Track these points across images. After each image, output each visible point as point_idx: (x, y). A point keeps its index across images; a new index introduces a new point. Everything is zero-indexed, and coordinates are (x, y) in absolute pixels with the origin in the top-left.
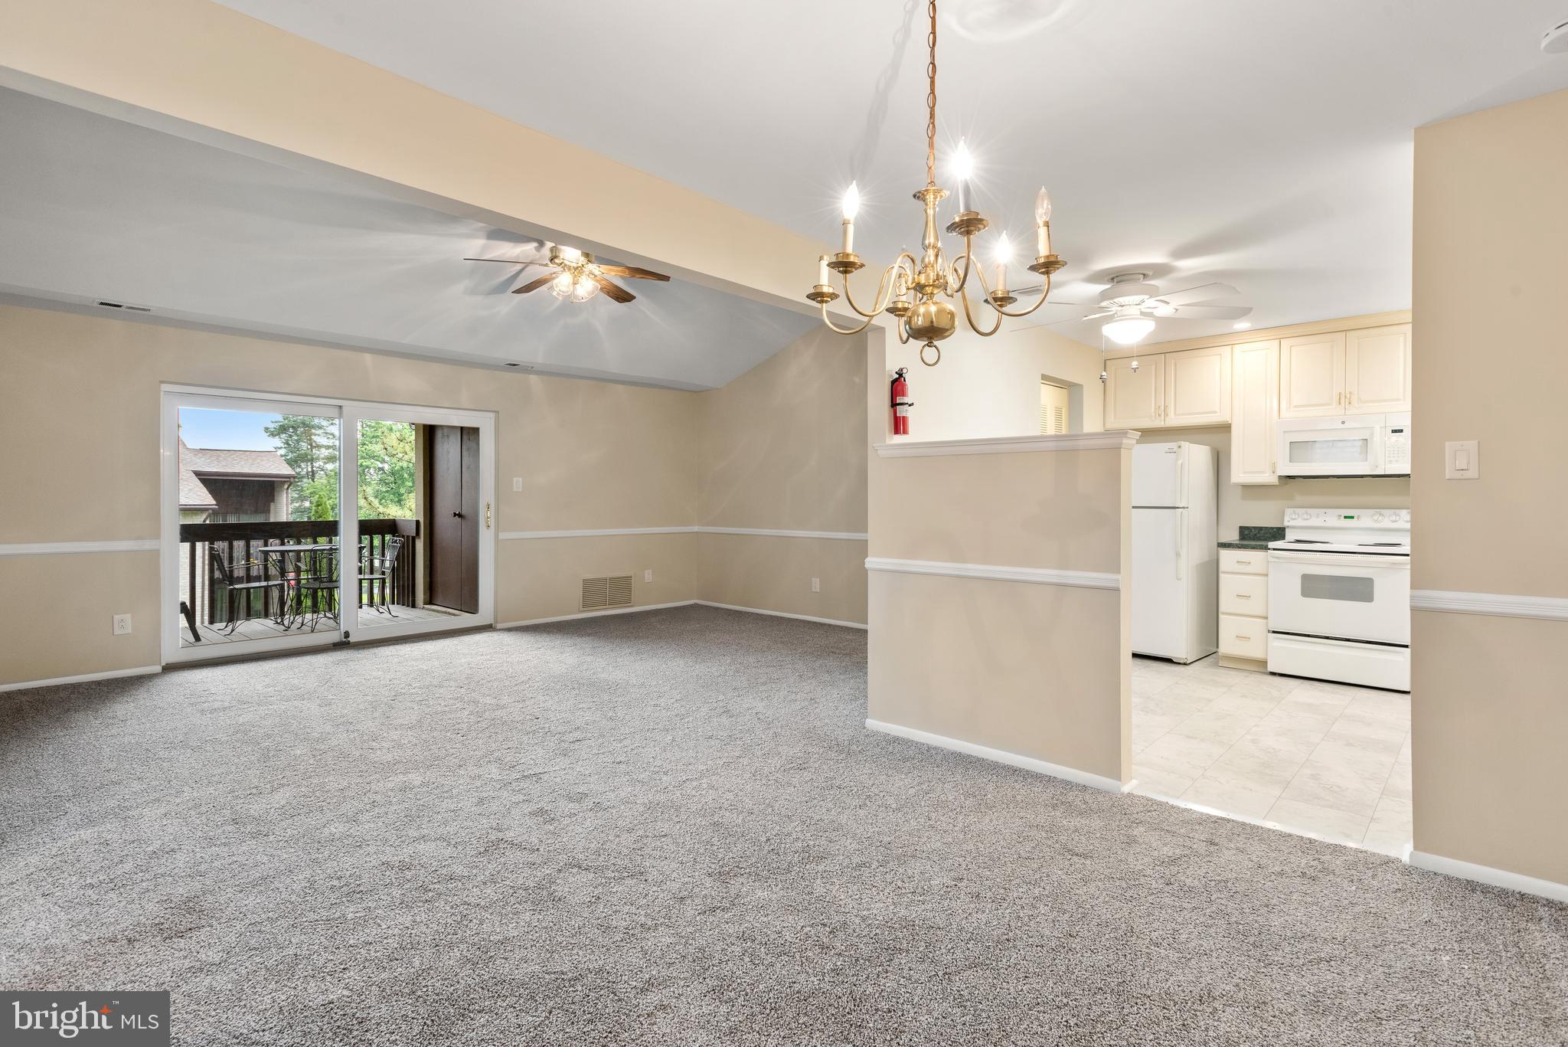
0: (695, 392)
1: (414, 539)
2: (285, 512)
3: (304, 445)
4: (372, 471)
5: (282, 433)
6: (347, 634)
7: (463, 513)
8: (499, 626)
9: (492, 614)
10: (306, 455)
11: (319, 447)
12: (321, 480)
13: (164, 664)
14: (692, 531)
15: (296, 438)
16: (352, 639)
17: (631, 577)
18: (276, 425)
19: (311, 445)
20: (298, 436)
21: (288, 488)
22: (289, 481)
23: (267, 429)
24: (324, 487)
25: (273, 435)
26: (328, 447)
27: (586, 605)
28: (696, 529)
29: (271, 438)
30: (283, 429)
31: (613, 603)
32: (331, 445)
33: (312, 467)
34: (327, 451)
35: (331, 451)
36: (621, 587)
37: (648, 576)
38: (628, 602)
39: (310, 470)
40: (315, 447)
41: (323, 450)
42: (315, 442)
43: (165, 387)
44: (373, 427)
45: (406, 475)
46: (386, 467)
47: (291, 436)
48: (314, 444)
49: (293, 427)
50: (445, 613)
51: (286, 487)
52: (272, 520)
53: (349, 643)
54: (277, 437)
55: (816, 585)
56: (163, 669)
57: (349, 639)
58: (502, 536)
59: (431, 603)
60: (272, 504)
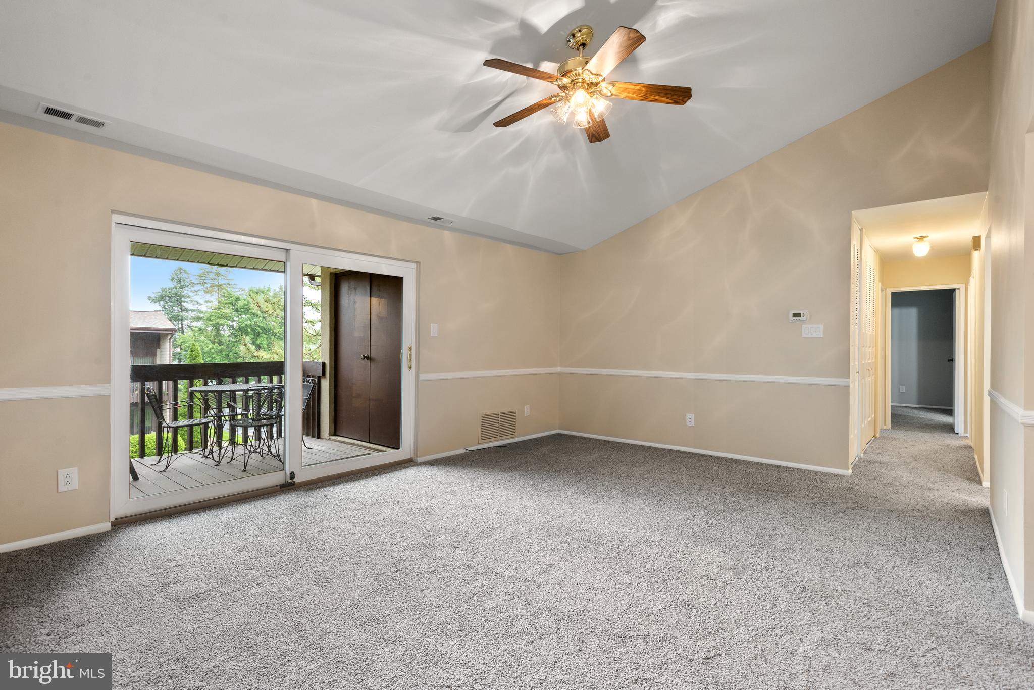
0: (561, 254)
1: (319, 378)
2: (168, 356)
3: (176, 310)
4: (225, 328)
5: (161, 300)
6: (292, 475)
7: (373, 356)
8: (419, 460)
9: (413, 448)
10: (178, 316)
11: (187, 310)
12: (188, 334)
13: (113, 519)
14: (557, 371)
15: (171, 304)
16: (297, 480)
17: (515, 412)
18: (157, 295)
19: (181, 309)
20: (172, 303)
21: (170, 339)
22: (170, 333)
23: (149, 298)
24: (191, 338)
25: (154, 302)
26: (193, 311)
27: (484, 438)
28: (559, 370)
29: (153, 305)
30: (161, 298)
31: (504, 435)
32: (196, 309)
33: (182, 324)
34: (193, 313)
35: (196, 313)
36: (508, 420)
37: (527, 410)
38: (513, 433)
39: (180, 326)
40: (184, 310)
41: (190, 312)
42: (184, 307)
43: (117, 218)
44: (227, 297)
45: (249, 330)
46: (235, 324)
47: (167, 303)
48: (183, 309)
49: (168, 297)
50: (354, 444)
51: (169, 337)
52: (158, 363)
53: (294, 483)
54: (157, 303)
55: (690, 419)
56: (112, 526)
57: (294, 480)
58: (423, 377)
59: (335, 434)
60: (158, 350)
